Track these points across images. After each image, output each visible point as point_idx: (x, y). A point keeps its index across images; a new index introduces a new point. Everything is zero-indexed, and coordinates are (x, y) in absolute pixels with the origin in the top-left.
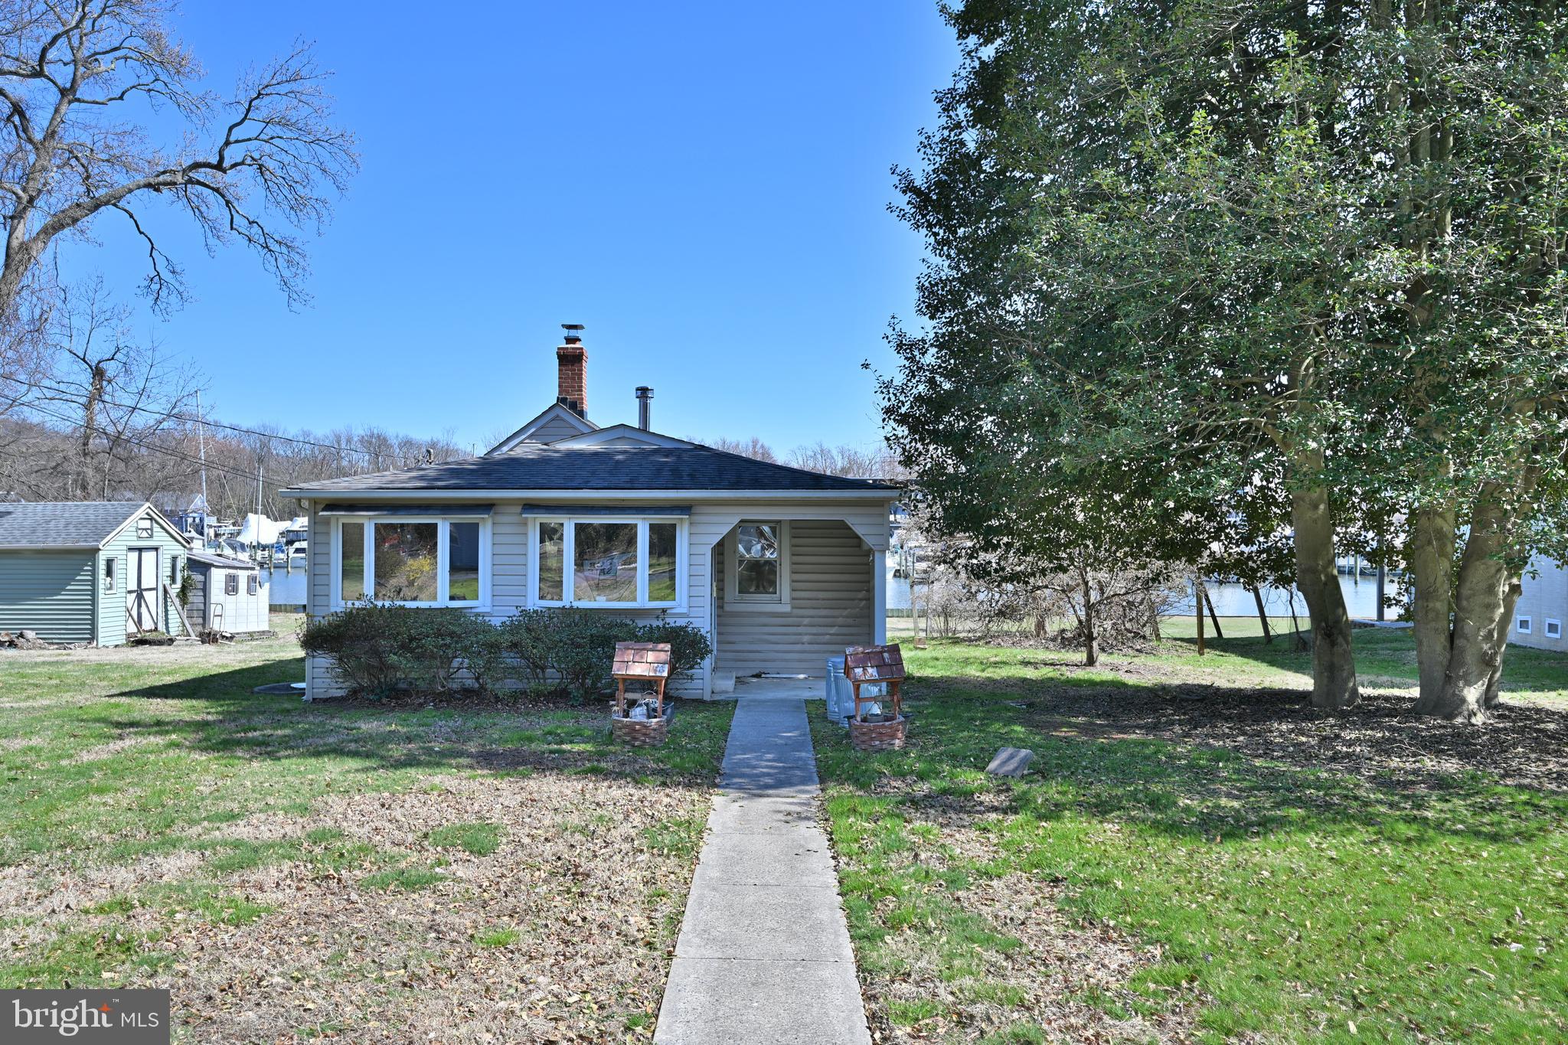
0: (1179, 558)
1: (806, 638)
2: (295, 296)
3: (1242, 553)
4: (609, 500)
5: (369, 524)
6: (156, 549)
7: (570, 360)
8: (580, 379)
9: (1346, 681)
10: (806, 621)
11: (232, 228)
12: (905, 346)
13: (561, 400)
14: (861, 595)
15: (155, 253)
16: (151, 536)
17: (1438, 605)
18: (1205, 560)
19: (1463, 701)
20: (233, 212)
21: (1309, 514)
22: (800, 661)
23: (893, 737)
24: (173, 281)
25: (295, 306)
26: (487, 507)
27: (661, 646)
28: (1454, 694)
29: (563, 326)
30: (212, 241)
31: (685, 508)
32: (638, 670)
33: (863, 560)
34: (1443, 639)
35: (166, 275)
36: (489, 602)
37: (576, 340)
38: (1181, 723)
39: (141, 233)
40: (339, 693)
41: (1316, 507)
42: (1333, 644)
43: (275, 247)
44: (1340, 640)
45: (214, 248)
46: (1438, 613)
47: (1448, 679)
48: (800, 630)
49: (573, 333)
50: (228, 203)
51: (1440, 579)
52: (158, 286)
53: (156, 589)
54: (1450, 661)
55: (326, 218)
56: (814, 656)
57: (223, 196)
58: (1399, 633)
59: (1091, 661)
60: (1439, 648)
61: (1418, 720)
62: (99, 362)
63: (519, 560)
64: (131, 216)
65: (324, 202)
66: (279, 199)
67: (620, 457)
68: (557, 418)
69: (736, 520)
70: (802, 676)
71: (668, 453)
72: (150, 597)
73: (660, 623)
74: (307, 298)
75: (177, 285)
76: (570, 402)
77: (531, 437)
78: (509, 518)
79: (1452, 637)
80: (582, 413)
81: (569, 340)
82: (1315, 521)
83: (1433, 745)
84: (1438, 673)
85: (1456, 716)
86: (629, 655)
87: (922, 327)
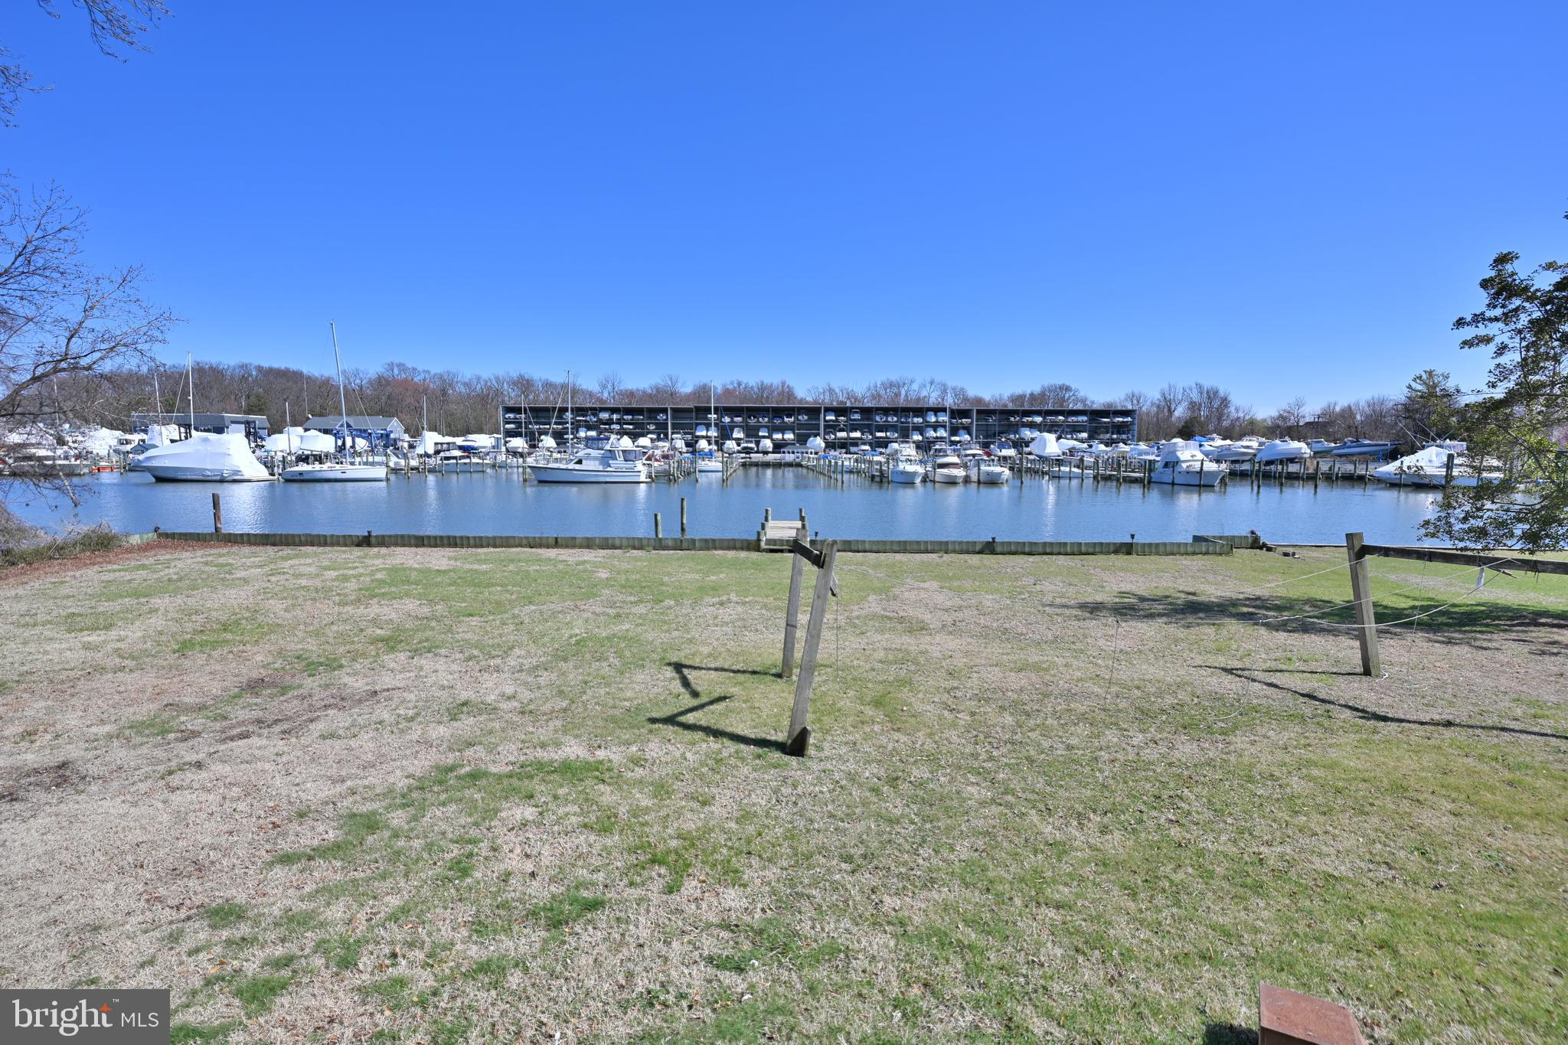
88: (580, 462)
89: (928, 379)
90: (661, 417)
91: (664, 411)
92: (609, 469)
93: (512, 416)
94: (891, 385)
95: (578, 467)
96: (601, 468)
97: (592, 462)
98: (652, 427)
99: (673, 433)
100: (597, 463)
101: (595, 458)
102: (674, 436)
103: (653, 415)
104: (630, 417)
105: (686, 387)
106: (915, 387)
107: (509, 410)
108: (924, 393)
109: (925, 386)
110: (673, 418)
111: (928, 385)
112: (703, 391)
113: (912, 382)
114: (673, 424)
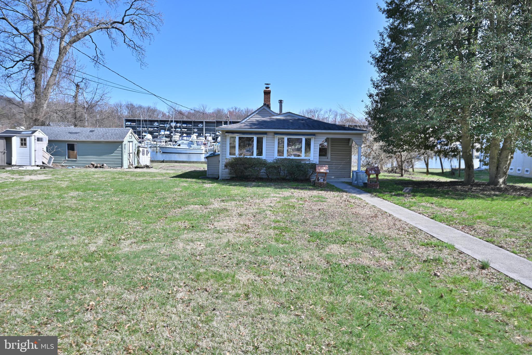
0: (428, 149)
1: (334, 168)
2: (143, 64)
3: (445, 148)
4: (298, 132)
5: (237, 137)
6: (132, 142)
7: (267, 93)
8: (270, 98)
9: (472, 178)
10: (334, 164)
11: (124, 42)
12: (371, 96)
13: (265, 104)
14: (348, 157)
15: (97, 49)
16: (132, 138)
17: (495, 160)
18: (436, 149)
19: (499, 182)
20: (126, 37)
21: (466, 139)
22: (332, 173)
23: (377, 186)
24: (101, 58)
25: (143, 67)
26: (265, 133)
27: (326, 166)
28: (497, 180)
29: (265, 84)
30: (113, 45)
31: (314, 134)
32: (322, 171)
33: (349, 148)
34: (495, 168)
35: (99, 56)
36: (265, 157)
37: (268, 88)
38: (435, 186)
39: (93, 42)
40: (228, 178)
41: (467, 137)
42: (470, 169)
43: (136, 48)
44: (471, 168)
45: (114, 47)
46: (495, 162)
47: (496, 177)
48: (332, 166)
49: (267, 86)
50: (124, 34)
51: (496, 154)
52: (97, 59)
53: (132, 153)
54: (497, 173)
55: (152, 40)
56: (336, 172)
57: (123, 32)
58: (477, 172)
59: (402, 176)
60: (494, 170)
61: (489, 186)
62: (78, 83)
63: (273, 146)
64: (91, 37)
65: (152, 34)
66: (137, 33)
67: (291, 121)
68: (264, 109)
69: (325, 138)
70: (333, 177)
71: (302, 120)
72: (131, 155)
73: (309, 162)
74: (146, 65)
75: (103, 59)
76: (267, 105)
77: (256, 114)
78: (270, 136)
79: (497, 168)
80: (270, 108)
81: (267, 88)
82: (467, 141)
83: (493, 190)
84: (494, 176)
85: (497, 185)
86: (320, 168)
87: (374, 91)
88: (179, 145)
89: (329, 109)
90: (200, 125)
91: (202, 122)
92: (191, 148)
93: (129, 123)
94: (311, 111)
95: (179, 147)
96: (188, 148)
97: (184, 145)
98: (196, 130)
99: (205, 133)
100: (186, 146)
101: (185, 144)
102: (206, 135)
103: (196, 124)
104: (185, 125)
105: (210, 109)
106: (322, 112)
107: (127, 121)
108: (327, 116)
109: (327, 112)
110: (206, 126)
111: (329, 112)
112: (219, 112)
113: (321, 110)
114: (205, 129)
